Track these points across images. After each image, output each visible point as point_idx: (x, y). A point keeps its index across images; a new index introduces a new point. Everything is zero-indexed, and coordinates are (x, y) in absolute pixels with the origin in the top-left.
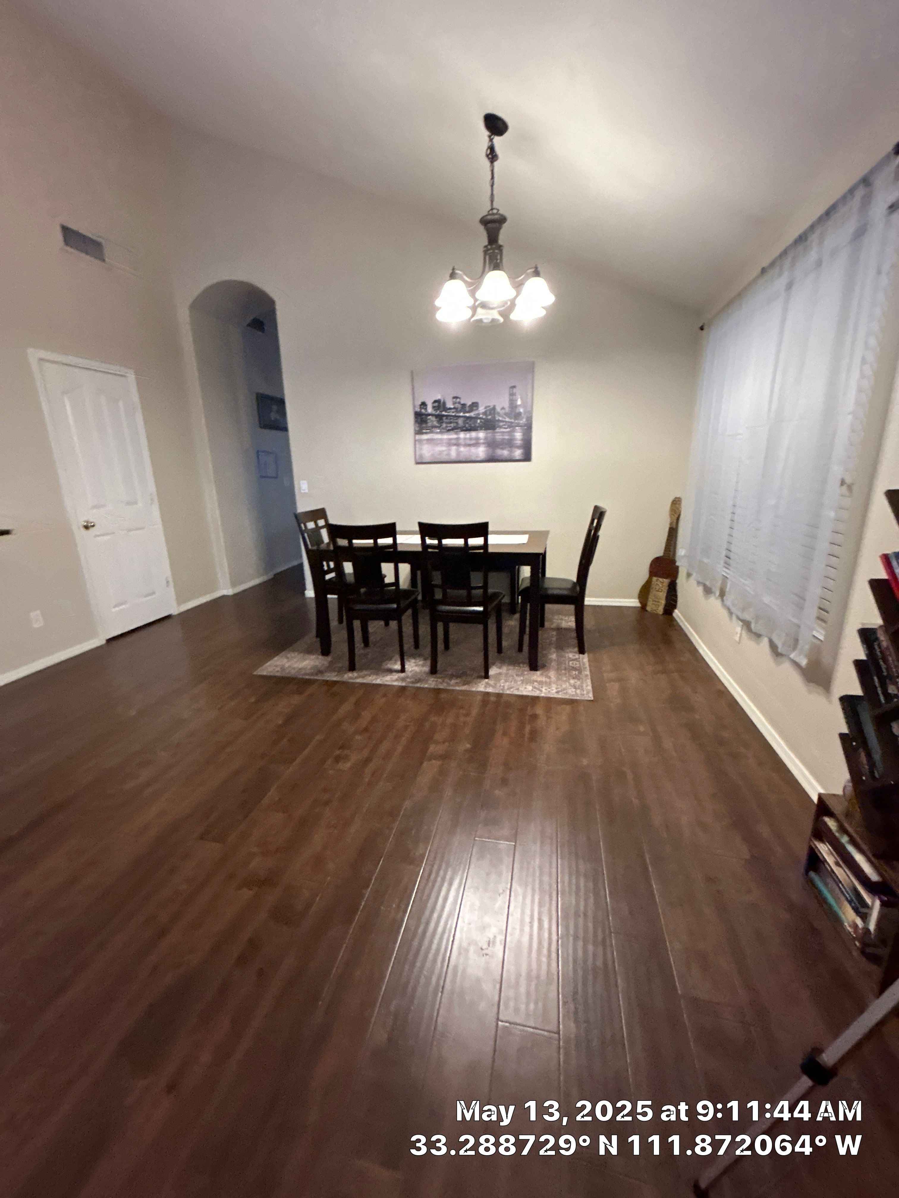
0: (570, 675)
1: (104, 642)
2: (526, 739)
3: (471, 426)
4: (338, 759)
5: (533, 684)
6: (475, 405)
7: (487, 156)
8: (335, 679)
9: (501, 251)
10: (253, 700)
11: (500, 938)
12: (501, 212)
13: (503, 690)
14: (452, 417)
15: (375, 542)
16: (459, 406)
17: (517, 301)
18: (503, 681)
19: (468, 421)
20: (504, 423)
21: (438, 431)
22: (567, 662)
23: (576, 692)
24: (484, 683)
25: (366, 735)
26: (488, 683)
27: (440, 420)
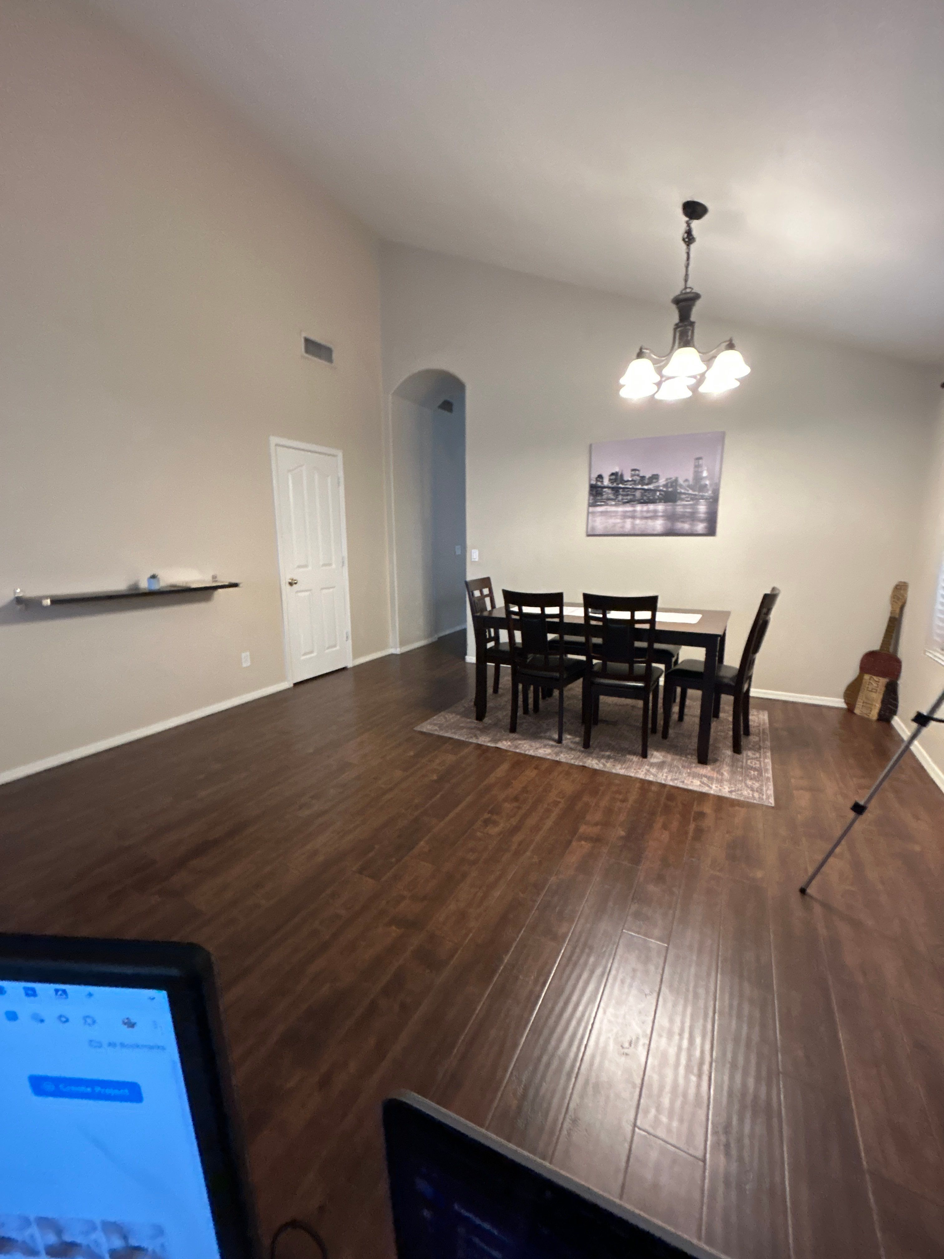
0: (748, 776)
1: (292, 685)
2: (690, 838)
3: (649, 499)
4: (486, 822)
5: (702, 778)
6: (655, 477)
7: (684, 240)
8: (489, 744)
9: (693, 327)
10: (412, 753)
11: (644, 1041)
12: (696, 290)
13: (665, 780)
14: (629, 490)
15: (543, 611)
16: (638, 478)
17: (706, 375)
18: (666, 770)
19: (646, 494)
20: (687, 496)
21: (613, 503)
22: (744, 761)
23: (753, 795)
24: (644, 770)
25: (516, 804)
26: (648, 771)
27: (616, 492)
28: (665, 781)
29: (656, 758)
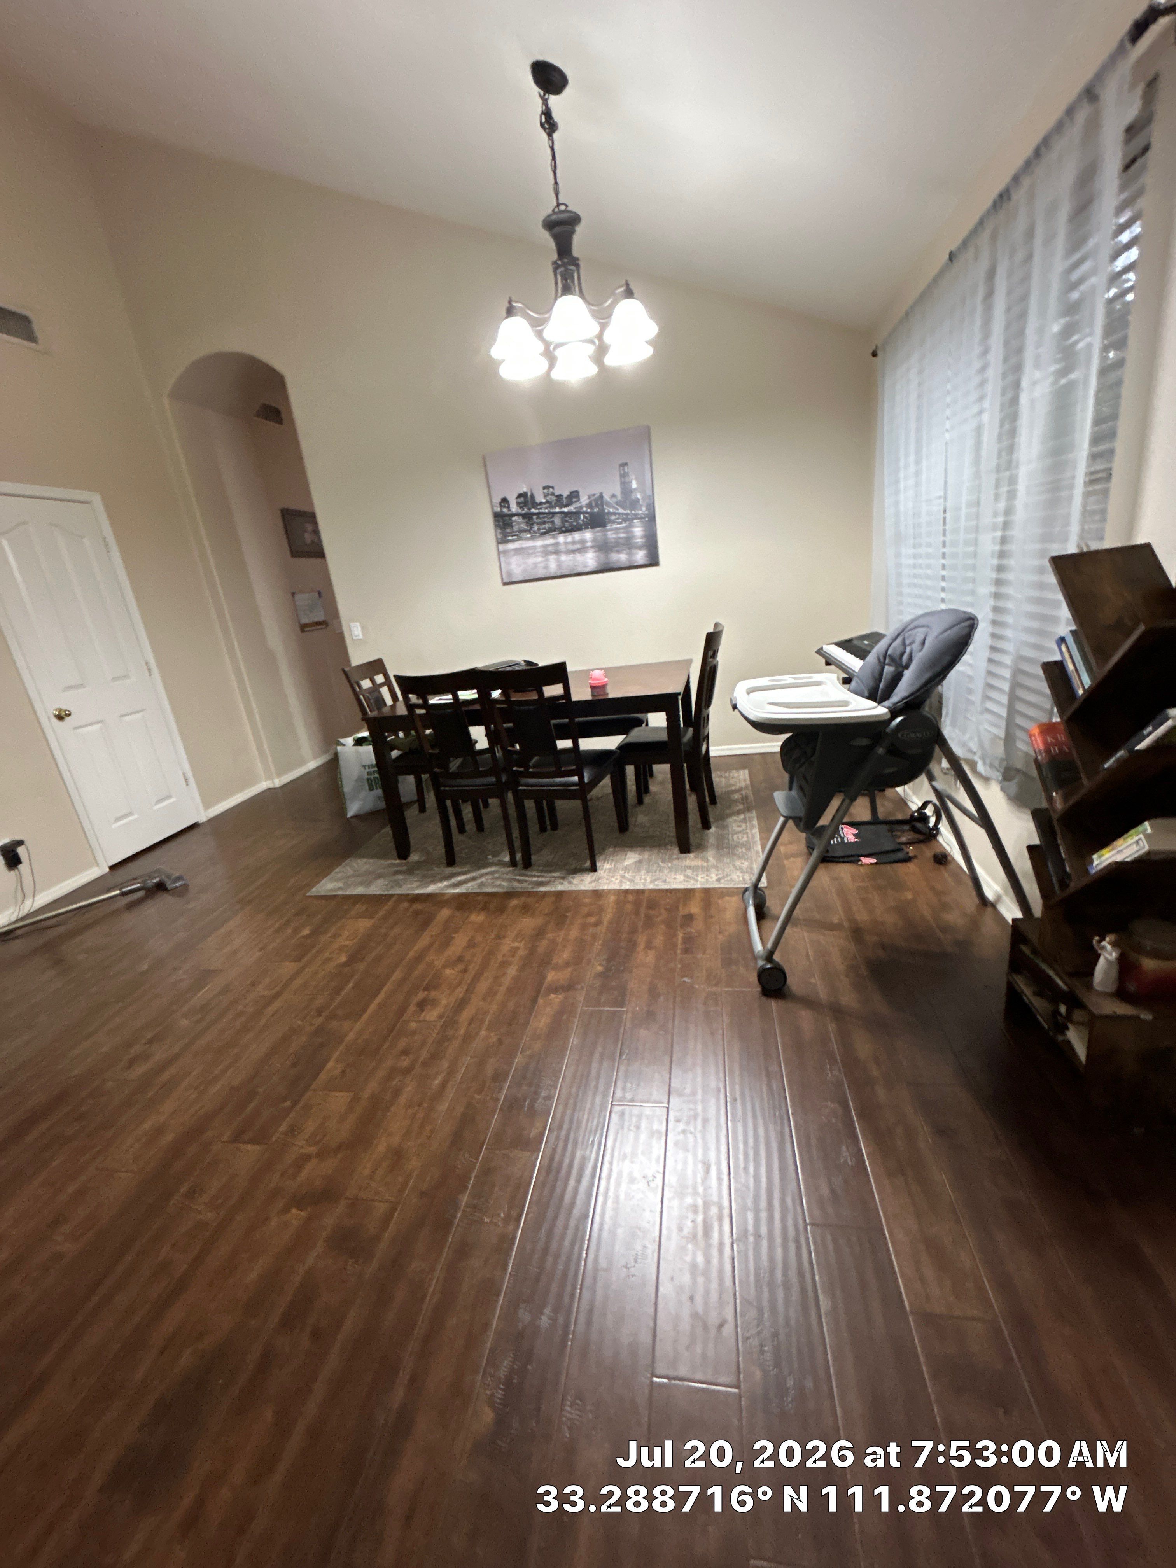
0: (734, 854)
1: (106, 870)
2: (679, 951)
3: (571, 525)
4: (422, 1006)
5: (685, 871)
6: (574, 496)
7: (542, 125)
8: (417, 892)
9: (577, 266)
11: (652, 1249)
12: (573, 207)
14: (545, 515)
15: (456, 697)
16: (555, 498)
17: (606, 339)
18: (643, 872)
19: (568, 518)
20: (617, 516)
21: (529, 536)
22: (730, 836)
23: (743, 878)
24: (618, 877)
25: (461, 967)
26: (623, 877)
27: (529, 520)
28: (644, 885)
29: (631, 858)
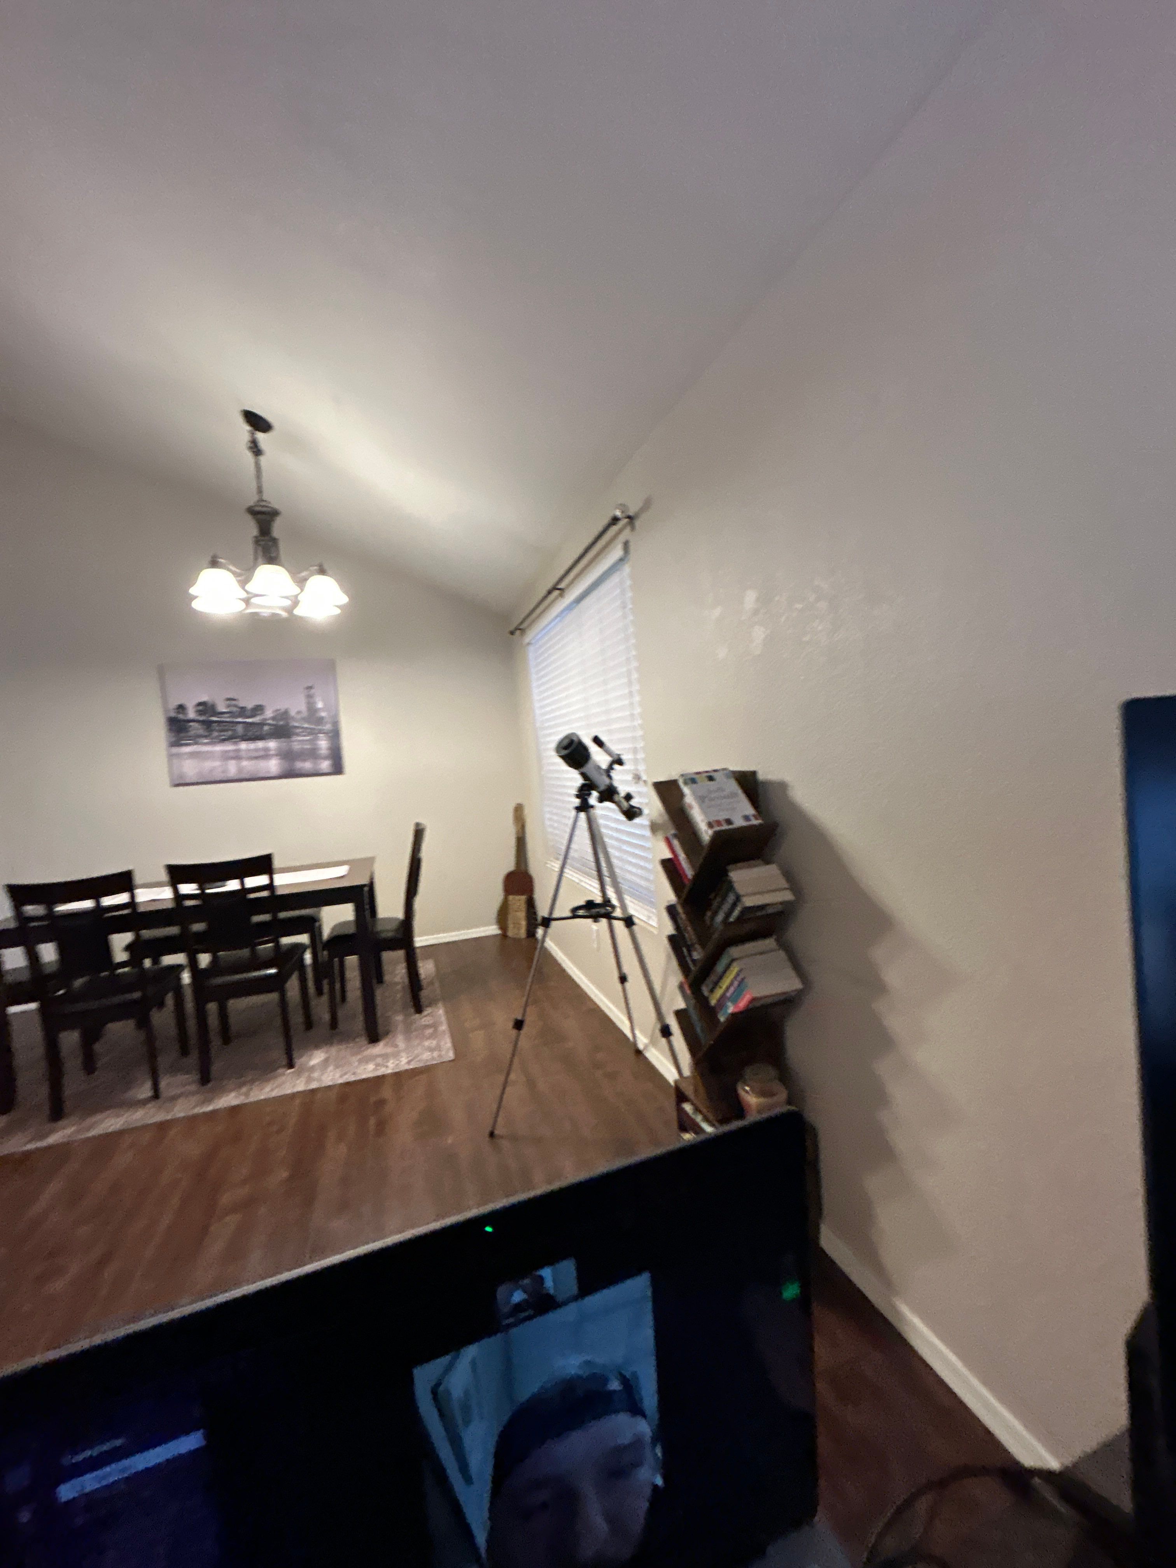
0: (424, 1036)
2: (371, 1136)
3: (255, 734)
4: (41, 1279)
5: (376, 1059)
6: (258, 709)
7: (250, 448)
9: (276, 545)
12: (274, 505)
14: (226, 724)
15: (98, 903)
16: (237, 709)
19: (250, 728)
20: (302, 730)
21: (206, 741)
23: (432, 1056)
26: (309, 1077)
27: (208, 727)
28: (333, 1081)
29: (317, 1057)
